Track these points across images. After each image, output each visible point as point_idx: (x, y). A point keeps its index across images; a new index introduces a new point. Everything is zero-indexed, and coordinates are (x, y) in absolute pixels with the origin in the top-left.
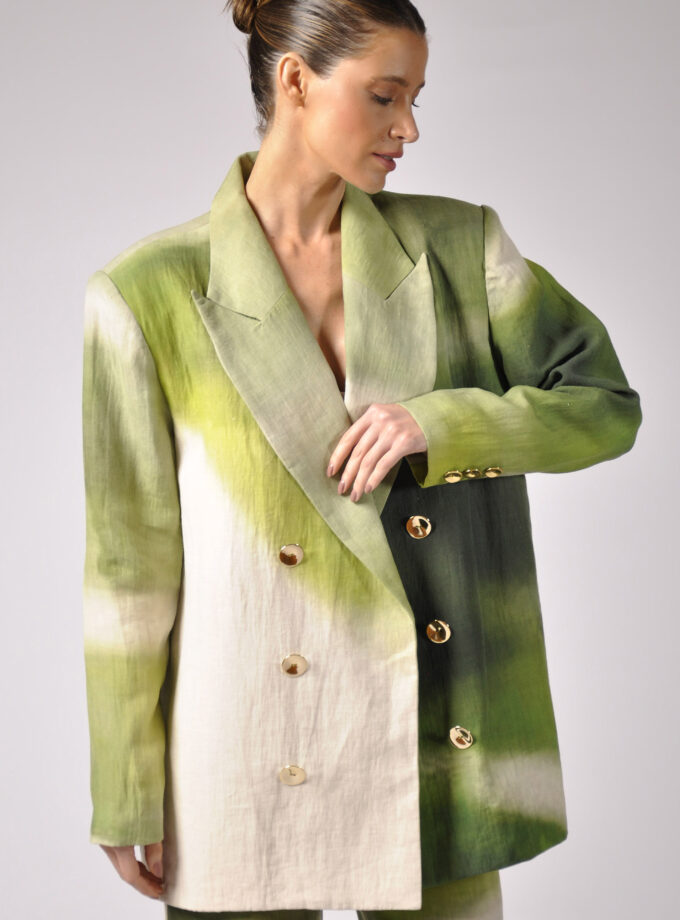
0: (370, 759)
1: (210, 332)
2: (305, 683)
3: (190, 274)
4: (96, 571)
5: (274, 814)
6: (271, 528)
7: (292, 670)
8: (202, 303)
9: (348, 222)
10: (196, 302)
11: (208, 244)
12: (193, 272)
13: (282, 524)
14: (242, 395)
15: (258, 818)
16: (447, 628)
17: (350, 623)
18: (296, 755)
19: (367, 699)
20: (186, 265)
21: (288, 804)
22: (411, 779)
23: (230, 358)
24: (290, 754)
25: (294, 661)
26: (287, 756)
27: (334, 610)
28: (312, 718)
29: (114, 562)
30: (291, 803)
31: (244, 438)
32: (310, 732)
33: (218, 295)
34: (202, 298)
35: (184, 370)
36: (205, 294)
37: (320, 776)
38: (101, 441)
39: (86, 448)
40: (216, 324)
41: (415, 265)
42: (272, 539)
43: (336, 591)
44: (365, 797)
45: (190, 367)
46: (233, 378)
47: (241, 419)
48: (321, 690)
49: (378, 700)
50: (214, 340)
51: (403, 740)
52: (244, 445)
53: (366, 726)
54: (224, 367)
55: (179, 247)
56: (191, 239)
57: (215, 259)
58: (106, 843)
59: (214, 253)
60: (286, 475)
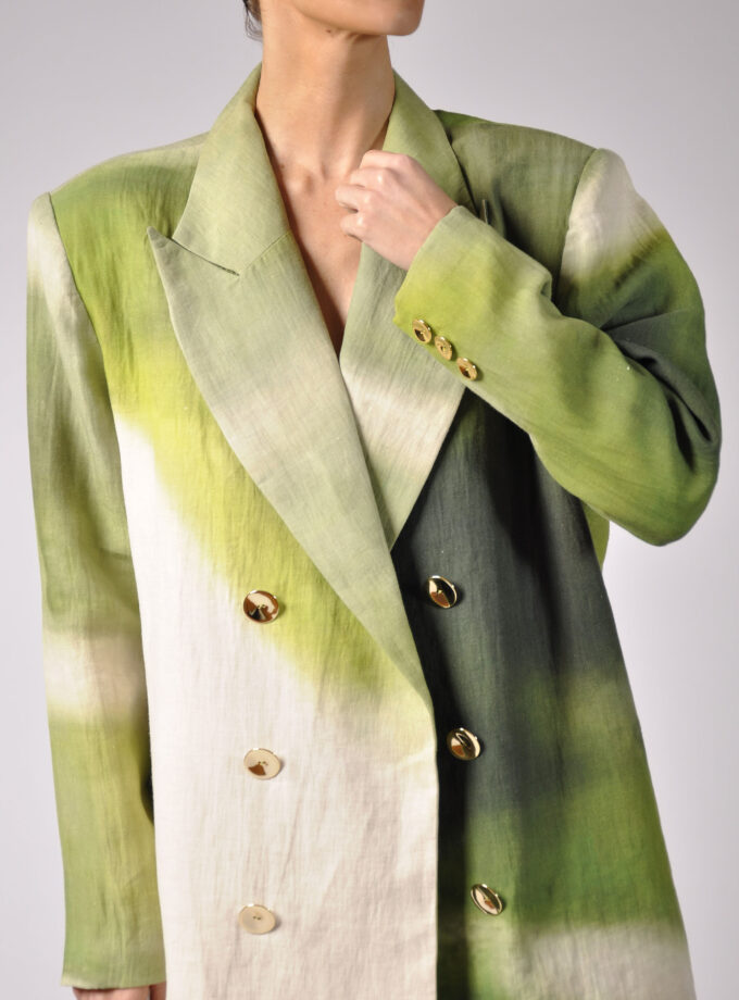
0: (368, 904)
1: (166, 286)
2: (277, 787)
3: (153, 203)
5: (229, 973)
6: (234, 565)
7: (258, 770)
8: (163, 245)
10: (152, 243)
11: (193, 169)
12: (159, 201)
13: (249, 561)
14: (196, 379)
15: (207, 977)
16: (474, 740)
17: (344, 708)
18: (263, 890)
19: (366, 818)
20: (152, 191)
21: (251, 960)
22: (426, 935)
23: (188, 325)
24: (255, 888)
25: (262, 758)
26: (251, 891)
27: (322, 688)
28: (288, 839)
30: (256, 959)
31: (199, 435)
32: (285, 858)
33: (189, 236)
34: (162, 238)
35: (126, 336)
36: (169, 235)
37: (296, 924)
40: (176, 275)
42: (236, 582)
43: (326, 663)
44: (360, 958)
45: (133, 333)
46: (187, 353)
47: (195, 408)
48: (300, 801)
49: (379, 821)
50: (170, 297)
51: (416, 879)
52: (199, 445)
53: (362, 857)
54: (177, 336)
55: (151, 167)
56: (173, 159)
57: (199, 186)
58: (81, 984)
59: (196, 180)
60: (257, 492)
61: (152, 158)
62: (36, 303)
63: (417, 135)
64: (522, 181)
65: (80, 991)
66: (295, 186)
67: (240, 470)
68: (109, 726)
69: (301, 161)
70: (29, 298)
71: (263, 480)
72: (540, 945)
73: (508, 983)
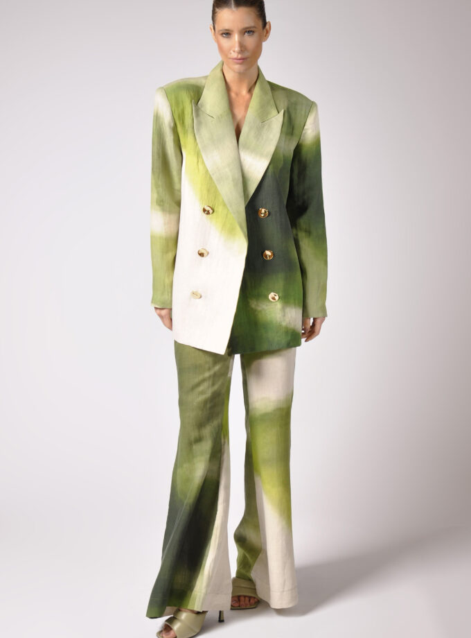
1: (194, 118)
2: (206, 260)
4: (155, 204)
6: (201, 198)
7: (201, 255)
8: (195, 108)
9: (257, 90)
10: (193, 106)
11: (204, 87)
12: (197, 95)
14: (199, 144)
17: (225, 241)
20: (195, 92)
23: (199, 130)
25: (203, 251)
29: (162, 201)
33: (202, 105)
35: (186, 130)
36: (197, 104)
38: (158, 154)
39: (153, 156)
40: (198, 115)
41: (279, 113)
42: (201, 202)
46: (197, 137)
47: (196, 153)
50: (195, 121)
54: (195, 132)
56: (199, 82)
57: (205, 92)
58: (157, 306)
59: (205, 90)
60: (211, 178)
61: (193, 82)
62: (157, 119)
63: (262, 89)
64: (295, 109)
65: (156, 308)
66: (233, 95)
67: (207, 171)
68: (167, 240)
69: (234, 87)
70: (154, 116)
71: (213, 174)
72: (288, 310)
73: (278, 319)
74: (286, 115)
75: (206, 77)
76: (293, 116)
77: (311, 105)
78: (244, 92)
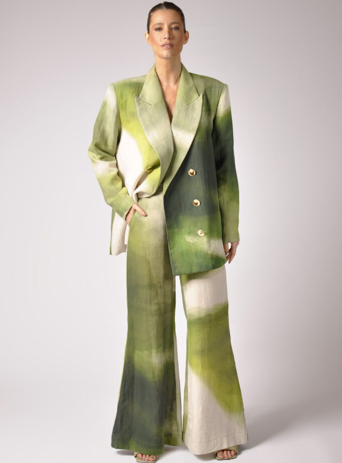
1: (137, 106)
3: (136, 90)
8: (137, 98)
9: (182, 81)
10: (135, 98)
11: (144, 83)
20: (136, 87)
33: (142, 97)
36: (138, 96)
40: (139, 104)
41: (199, 96)
50: (138, 108)
55: (136, 82)
56: (140, 80)
57: (145, 87)
59: (144, 85)
61: (135, 80)
63: (186, 80)
64: (211, 91)
66: (164, 88)
72: (212, 242)
73: (205, 249)
74: (204, 97)
75: (145, 76)
76: (209, 97)
77: (222, 87)
78: (172, 84)
